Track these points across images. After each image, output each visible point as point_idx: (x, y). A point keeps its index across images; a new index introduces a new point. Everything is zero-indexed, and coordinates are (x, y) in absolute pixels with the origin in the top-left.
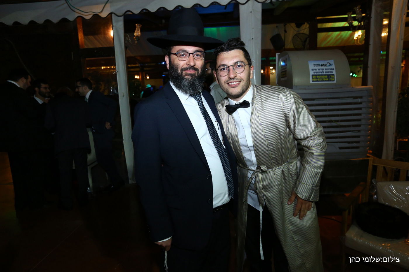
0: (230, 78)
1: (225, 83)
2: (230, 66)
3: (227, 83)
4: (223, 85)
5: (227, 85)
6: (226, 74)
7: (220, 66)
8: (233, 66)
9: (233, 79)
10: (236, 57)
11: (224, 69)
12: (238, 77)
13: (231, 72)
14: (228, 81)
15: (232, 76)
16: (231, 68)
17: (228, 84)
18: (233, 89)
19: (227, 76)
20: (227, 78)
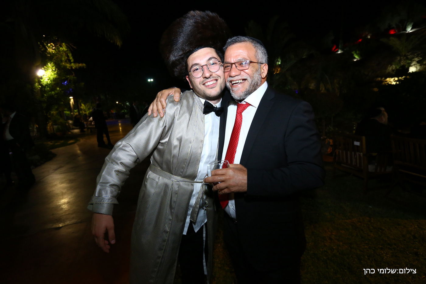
0: (205, 77)
1: (200, 84)
2: (203, 66)
3: (202, 84)
4: (199, 86)
5: (203, 86)
6: (200, 75)
7: (192, 66)
9: (209, 78)
10: (207, 53)
11: (197, 69)
12: (214, 75)
13: (206, 71)
15: (207, 75)
16: (205, 67)
17: (204, 84)
19: (202, 77)
20: (202, 79)
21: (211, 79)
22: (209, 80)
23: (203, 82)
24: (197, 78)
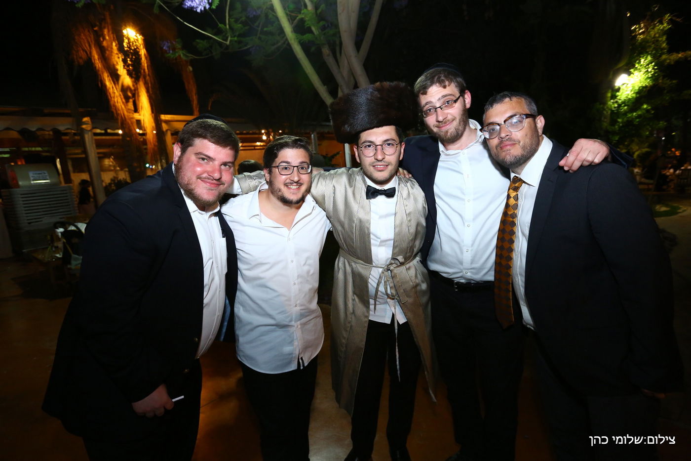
0: (377, 160)
1: (369, 165)
2: (378, 145)
3: (372, 165)
4: (368, 167)
5: (372, 168)
6: (372, 154)
8: (382, 145)
9: (381, 161)
11: (369, 146)
12: (386, 159)
13: (379, 152)
14: (374, 162)
15: (380, 157)
16: (379, 147)
17: (374, 166)
18: (380, 173)
19: (373, 157)
20: (373, 159)
21: (382, 164)
22: (380, 163)
23: (373, 163)
24: (368, 157)
